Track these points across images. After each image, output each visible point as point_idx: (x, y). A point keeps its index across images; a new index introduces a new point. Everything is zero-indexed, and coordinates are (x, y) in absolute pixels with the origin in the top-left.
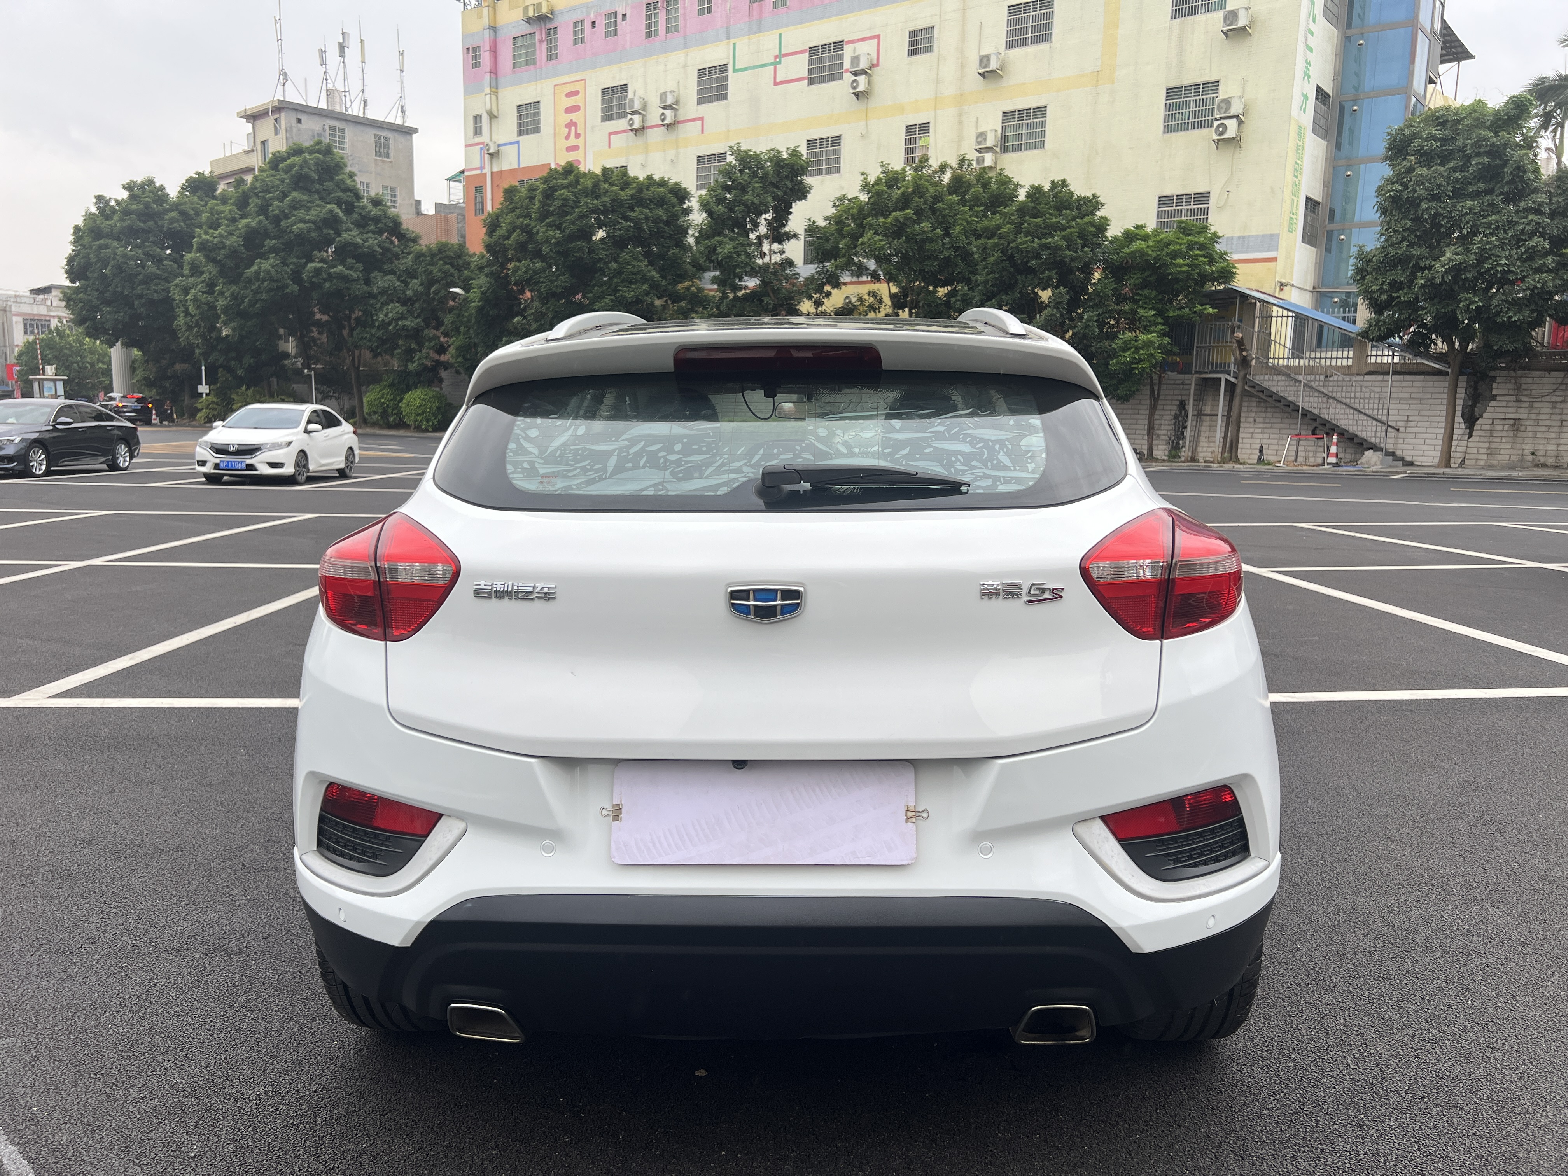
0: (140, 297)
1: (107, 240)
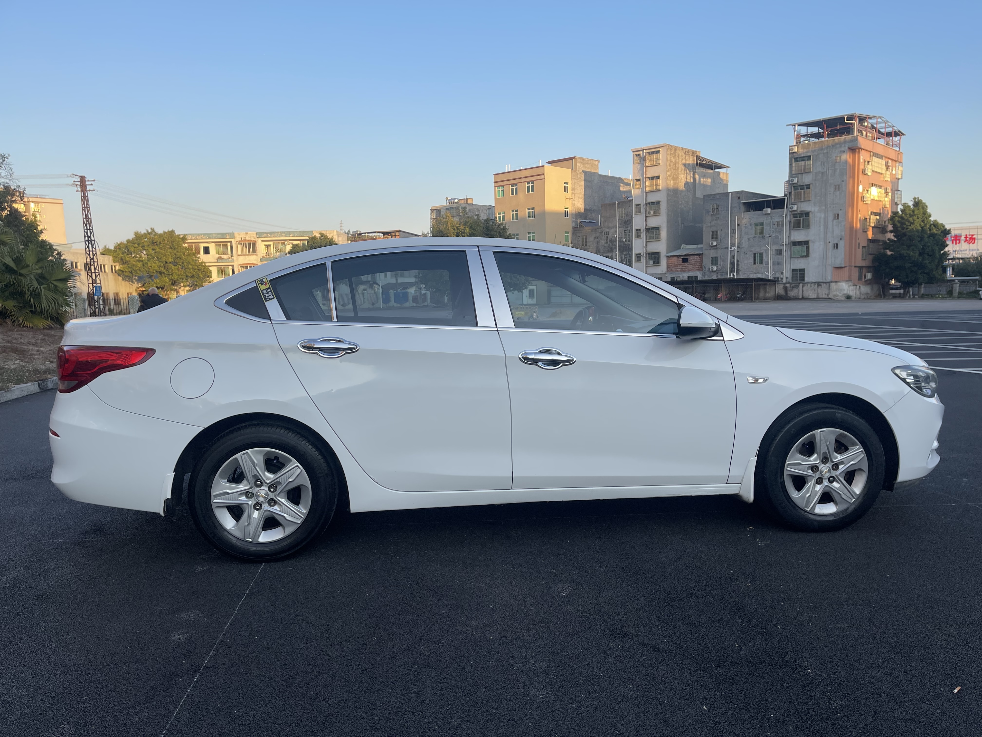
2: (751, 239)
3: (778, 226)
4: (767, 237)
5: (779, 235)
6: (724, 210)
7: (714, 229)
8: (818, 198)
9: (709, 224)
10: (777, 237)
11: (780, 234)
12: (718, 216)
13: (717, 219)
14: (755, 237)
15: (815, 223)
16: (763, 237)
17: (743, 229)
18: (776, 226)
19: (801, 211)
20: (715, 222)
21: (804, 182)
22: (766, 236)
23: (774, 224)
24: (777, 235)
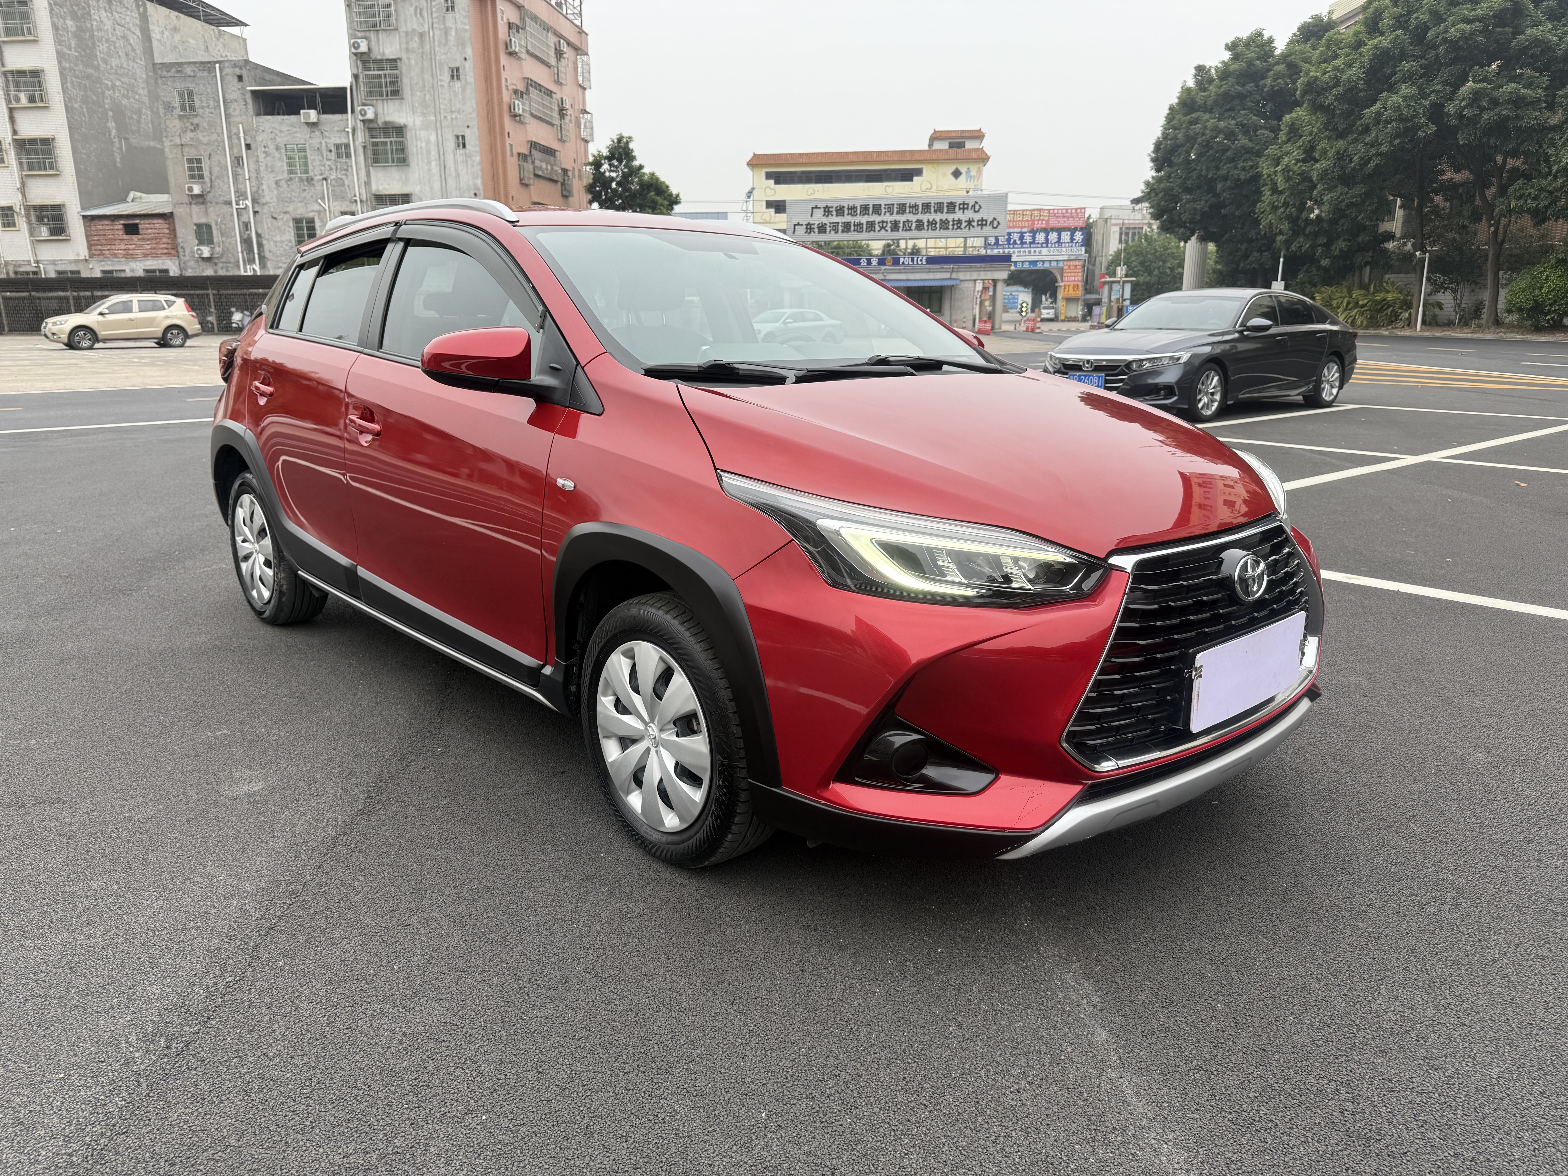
0: (1225, 178)
1: (1198, 113)
2: (283, 183)
3: (339, 155)
4: (319, 181)
5: (344, 177)
6: (208, 107)
7: (192, 153)
8: (418, 93)
9: (178, 141)
10: (340, 182)
11: (346, 175)
12: (196, 121)
13: (196, 127)
14: (291, 179)
15: (417, 153)
16: (310, 180)
17: (262, 156)
18: (333, 156)
19: (386, 123)
20: (191, 135)
21: (384, 54)
22: (315, 178)
23: (331, 151)
24: (340, 176)
